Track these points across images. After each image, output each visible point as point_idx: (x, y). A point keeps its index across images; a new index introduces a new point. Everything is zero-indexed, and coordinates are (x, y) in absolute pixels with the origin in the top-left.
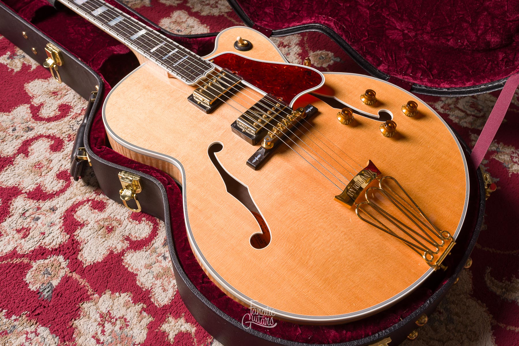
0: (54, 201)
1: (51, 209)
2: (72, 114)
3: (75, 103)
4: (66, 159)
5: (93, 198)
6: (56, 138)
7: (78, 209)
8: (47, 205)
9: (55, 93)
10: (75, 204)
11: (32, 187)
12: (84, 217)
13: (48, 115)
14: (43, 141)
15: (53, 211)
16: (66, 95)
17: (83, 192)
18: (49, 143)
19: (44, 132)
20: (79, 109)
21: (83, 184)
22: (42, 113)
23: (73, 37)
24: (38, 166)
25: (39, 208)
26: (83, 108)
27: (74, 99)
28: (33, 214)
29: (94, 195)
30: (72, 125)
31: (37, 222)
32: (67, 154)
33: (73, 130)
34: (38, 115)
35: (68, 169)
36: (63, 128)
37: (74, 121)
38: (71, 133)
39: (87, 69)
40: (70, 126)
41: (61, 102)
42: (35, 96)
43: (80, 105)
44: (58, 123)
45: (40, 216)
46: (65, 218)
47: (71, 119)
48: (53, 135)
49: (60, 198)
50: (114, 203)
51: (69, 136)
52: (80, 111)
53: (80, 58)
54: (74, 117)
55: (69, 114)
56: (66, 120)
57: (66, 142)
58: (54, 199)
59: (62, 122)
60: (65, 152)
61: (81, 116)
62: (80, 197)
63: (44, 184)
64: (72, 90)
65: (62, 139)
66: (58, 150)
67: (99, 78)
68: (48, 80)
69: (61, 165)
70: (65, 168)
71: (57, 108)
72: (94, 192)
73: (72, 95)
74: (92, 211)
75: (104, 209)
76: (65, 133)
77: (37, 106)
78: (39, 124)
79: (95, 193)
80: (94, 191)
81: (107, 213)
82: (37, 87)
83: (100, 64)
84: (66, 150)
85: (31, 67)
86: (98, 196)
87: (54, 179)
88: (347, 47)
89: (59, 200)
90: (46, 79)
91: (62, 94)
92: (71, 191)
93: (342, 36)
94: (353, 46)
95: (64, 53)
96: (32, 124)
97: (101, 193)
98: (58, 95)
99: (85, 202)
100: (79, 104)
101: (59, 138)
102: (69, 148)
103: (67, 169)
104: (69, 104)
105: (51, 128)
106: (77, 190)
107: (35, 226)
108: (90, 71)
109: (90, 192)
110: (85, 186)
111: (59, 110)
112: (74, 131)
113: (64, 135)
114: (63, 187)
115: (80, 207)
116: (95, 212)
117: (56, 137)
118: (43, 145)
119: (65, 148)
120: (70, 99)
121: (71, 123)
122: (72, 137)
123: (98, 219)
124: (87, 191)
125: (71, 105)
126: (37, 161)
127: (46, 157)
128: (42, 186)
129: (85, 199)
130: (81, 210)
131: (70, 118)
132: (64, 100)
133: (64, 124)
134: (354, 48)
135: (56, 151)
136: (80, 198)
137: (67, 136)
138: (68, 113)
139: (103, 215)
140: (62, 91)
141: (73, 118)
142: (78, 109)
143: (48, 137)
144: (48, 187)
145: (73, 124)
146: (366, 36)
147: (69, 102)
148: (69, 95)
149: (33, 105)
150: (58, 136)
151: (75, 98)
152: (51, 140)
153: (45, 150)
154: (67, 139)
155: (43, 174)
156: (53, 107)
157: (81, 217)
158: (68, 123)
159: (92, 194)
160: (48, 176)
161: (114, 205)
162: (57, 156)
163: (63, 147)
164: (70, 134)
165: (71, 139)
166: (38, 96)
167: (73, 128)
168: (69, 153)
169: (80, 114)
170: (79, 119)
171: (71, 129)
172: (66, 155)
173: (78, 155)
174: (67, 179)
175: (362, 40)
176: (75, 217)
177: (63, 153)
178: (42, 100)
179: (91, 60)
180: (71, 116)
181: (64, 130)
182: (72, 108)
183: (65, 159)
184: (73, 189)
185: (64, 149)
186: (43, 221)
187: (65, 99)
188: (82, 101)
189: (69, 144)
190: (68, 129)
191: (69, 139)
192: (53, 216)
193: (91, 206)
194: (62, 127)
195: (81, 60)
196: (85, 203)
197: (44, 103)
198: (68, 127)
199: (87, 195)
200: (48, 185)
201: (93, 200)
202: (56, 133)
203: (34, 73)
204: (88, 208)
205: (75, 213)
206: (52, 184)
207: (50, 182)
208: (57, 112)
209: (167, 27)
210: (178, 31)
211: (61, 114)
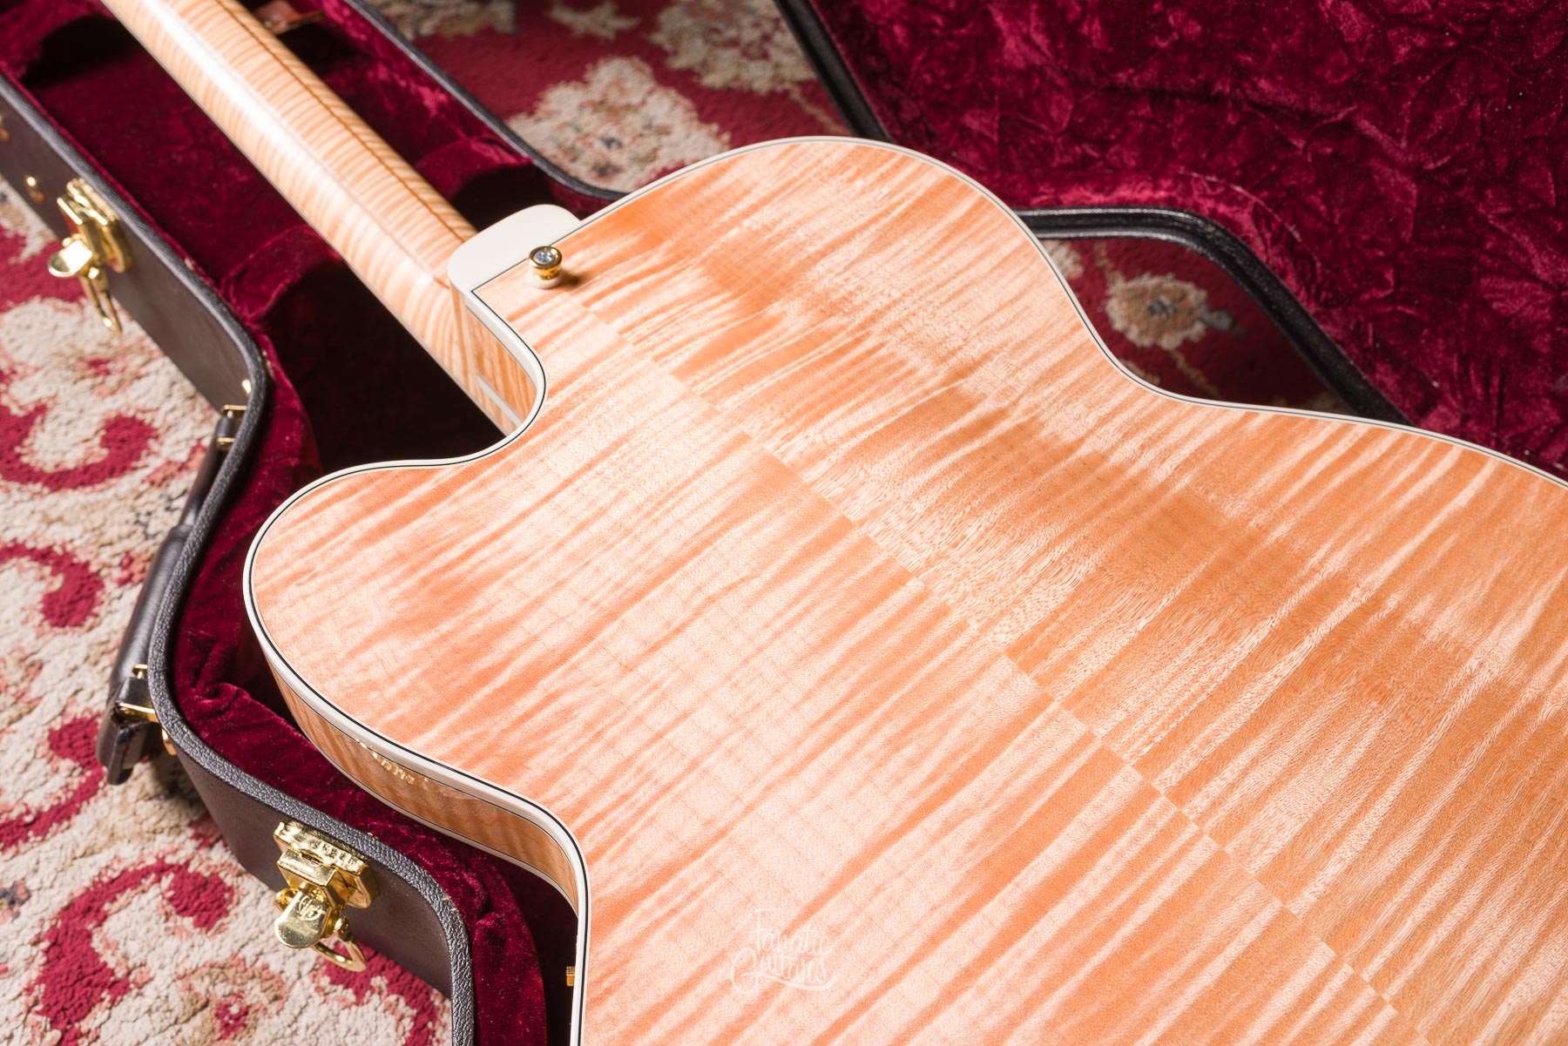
0: (19, 859)
2: (155, 463)
3: (171, 418)
4: (100, 666)
5: (179, 858)
6: (72, 565)
7: (116, 905)
9: (98, 366)
10: (105, 879)
12: (133, 948)
13: (58, 457)
14: (20, 572)
15: (12, 903)
16: (139, 377)
17: (145, 827)
18: (42, 586)
19: (29, 531)
20: (183, 445)
21: (150, 787)
22: (35, 447)
23: (180, 159)
26: (199, 440)
27: (170, 396)
29: (190, 846)
30: (143, 510)
32: (108, 641)
33: (147, 537)
34: (20, 455)
35: (99, 715)
36: (108, 523)
37: (155, 494)
38: (138, 550)
39: (214, 311)
40: (138, 515)
41: (115, 406)
42: (19, 368)
43: (188, 427)
44: (91, 497)
46: (54, 944)
47: (147, 485)
48: (64, 549)
49: (47, 845)
50: (263, 893)
51: (128, 560)
52: (187, 451)
53: (193, 257)
54: (159, 477)
55: (140, 464)
56: (125, 487)
57: (110, 587)
58: (24, 847)
59: (110, 493)
60: (101, 632)
61: (184, 473)
62: (131, 846)
64: (167, 360)
65: (97, 573)
66: (73, 620)
67: (255, 360)
68: (81, 305)
69: (76, 693)
70: (89, 706)
71: (97, 432)
72: (190, 832)
73: (164, 380)
74: (170, 924)
75: (219, 916)
76: (111, 544)
77: (21, 413)
78: (17, 497)
79: (196, 837)
80: (191, 825)
81: (229, 941)
82: (32, 330)
83: (267, 298)
84: (106, 621)
85: (26, 245)
86: (203, 852)
87: (38, 755)
88: (1300, 323)
89: (42, 857)
91: (123, 370)
92: (98, 816)
93: (1284, 275)
94: (1324, 322)
95: (130, 230)
97: (217, 841)
98: (109, 374)
99: (145, 873)
100: (185, 420)
101: (87, 565)
102: (117, 617)
103: (95, 711)
104: (147, 418)
105: (60, 519)
106: (122, 812)
108: (225, 325)
109: (176, 829)
110: (157, 796)
111: (105, 442)
112: (151, 542)
113: (105, 555)
114: (70, 795)
115: (122, 899)
116: (182, 929)
117: (75, 561)
118: (19, 592)
119: (102, 614)
120: (152, 394)
121: (142, 501)
122: (136, 567)
123: (188, 964)
124: (164, 824)
125: (156, 425)
127: (21, 650)
129: (151, 861)
130: (123, 914)
131: (143, 482)
132: (128, 402)
133: (113, 505)
134: (1328, 330)
135: (64, 626)
136: (129, 855)
137: (117, 561)
138: (138, 458)
139: (210, 948)
140: (129, 357)
141: (152, 483)
142: (178, 443)
143: (43, 556)
144: (8, 789)
145: (150, 508)
146: (1383, 285)
147: (149, 411)
148: (152, 378)
149: (7, 410)
150: (81, 557)
151: (175, 395)
152: (54, 574)
153: (24, 615)
154: (117, 573)
156: (81, 424)
157: (121, 946)
158: (130, 502)
159: (182, 837)
160: (15, 737)
161: (264, 902)
162: (64, 648)
163: (96, 610)
164: (133, 554)
165: (131, 575)
166: (29, 372)
167: (146, 525)
169: (183, 467)
170: (174, 487)
171: (140, 529)
172: (103, 648)
173: (127, 700)
174: (89, 761)
175: (1366, 297)
176: (96, 944)
177: (92, 634)
178: (43, 392)
179: (232, 274)
180: (146, 471)
181: (111, 533)
182: (156, 438)
183: (96, 663)
184: (106, 808)
185: (96, 616)
187: (133, 395)
188: (196, 410)
189: (120, 598)
190: (125, 530)
191: (125, 574)
192: (7, 927)
193: (171, 900)
194: (105, 520)
195: (196, 270)
196: (146, 882)
197: (50, 405)
198: (127, 522)
199: (162, 843)
200: (11, 778)
201: (180, 869)
202: (77, 543)
203: (32, 271)
204: (154, 904)
205: (100, 924)
206: (24, 776)
207: (19, 767)
208: (96, 449)
209: (566, 124)
210: (609, 142)
211: (110, 457)
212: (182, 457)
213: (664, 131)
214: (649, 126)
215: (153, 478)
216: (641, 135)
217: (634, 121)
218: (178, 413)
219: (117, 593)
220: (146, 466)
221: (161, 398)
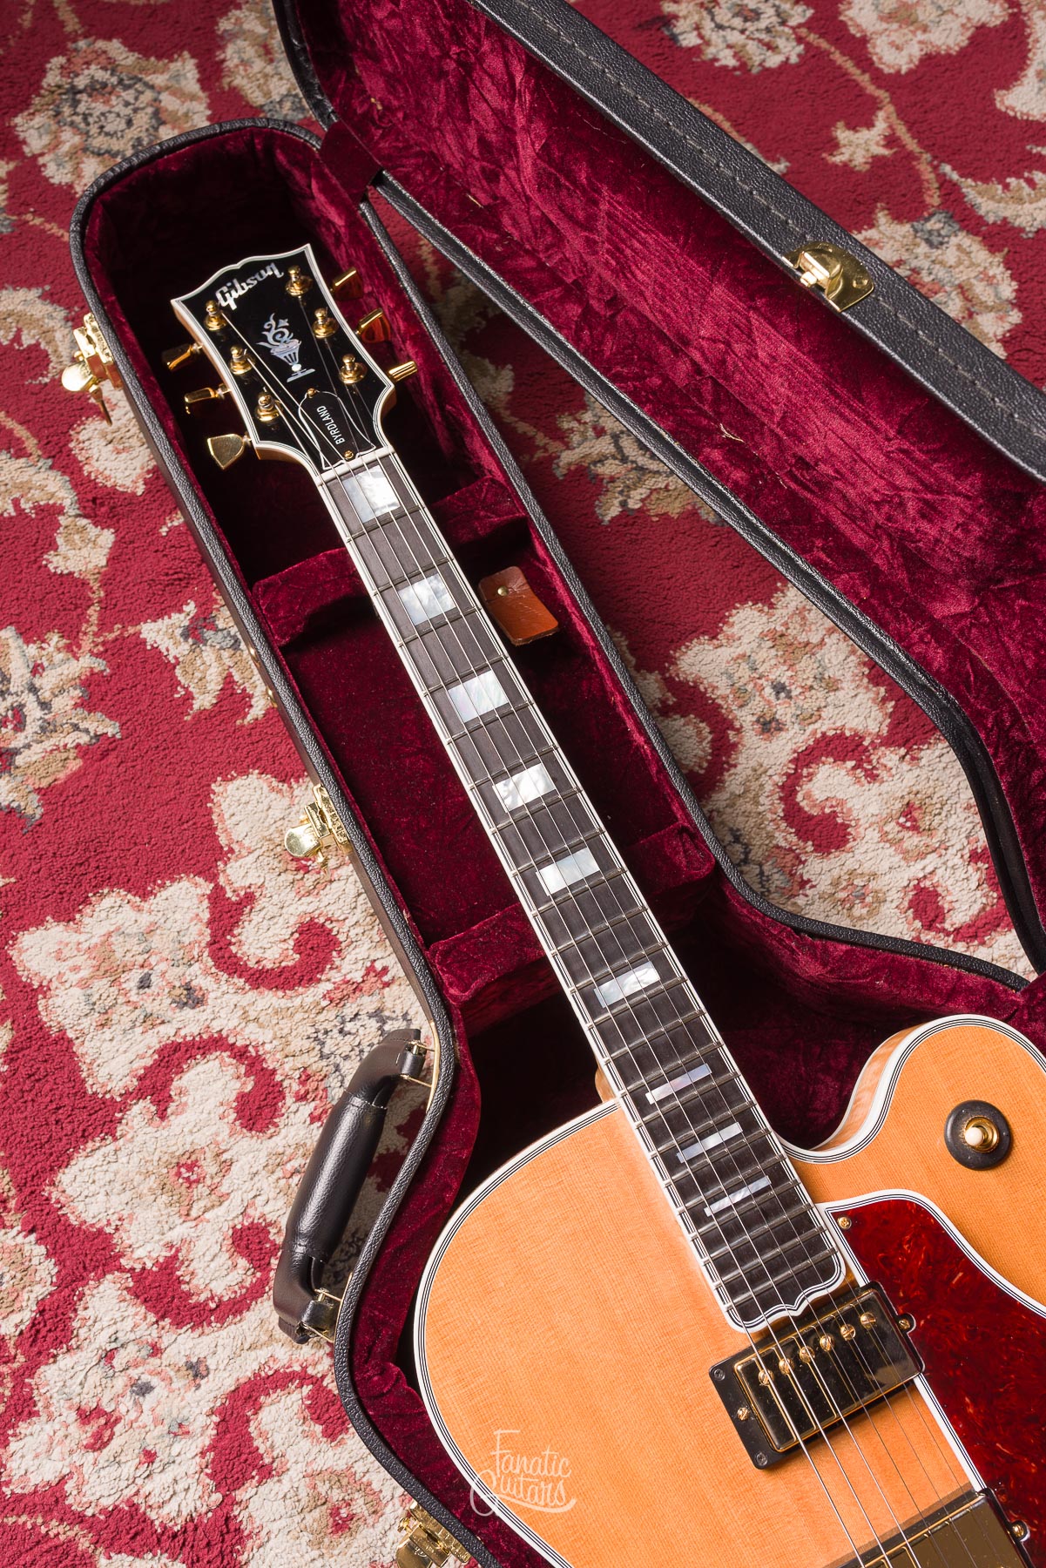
0: (204, 1338)
1: (190, 1366)
2: (336, 977)
3: (353, 932)
4: (275, 1176)
5: (317, 1372)
6: (263, 1069)
7: (269, 1400)
8: (183, 1344)
9: (298, 860)
10: (263, 1374)
11: (154, 1255)
12: (277, 1439)
13: (259, 953)
14: (222, 1063)
15: (196, 1376)
16: (331, 882)
18: (238, 1085)
19: (231, 1025)
20: (359, 965)
22: (243, 938)
24: (186, 1169)
25: (156, 1351)
26: (373, 962)
27: (354, 909)
28: (136, 1366)
29: (326, 1363)
30: (322, 1028)
31: (141, 1399)
32: (284, 1154)
33: (322, 1057)
34: (230, 943)
35: (270, 1224)
36: (294, 1033)
37: (331, 1014)
38: (314, 1067)
40: (317, 1031)
41: (310, 909)
42: (235, 847)
43: (366, 946)
44: (284, 1003)
45: (155, 1381)
46: (223, 1420)
47: (327, 1002)
48: (257, 1051)
49: (223, 1333)
51: (305, 1077)
52: (363, 972)
54: (337, 994)
55: (323, 978)
56: (311, 1000)
57: (289, 1100)
58: (207, 1330)
59: (297, 1001)
60: (278, 1143)
61: (358, 996)
63: (191, 1257)
65: (281, 1083)
66: (258, 1126)
68: (291, 787)
69: (255, 1196)
70: (267, 1209)
71: (292, 934)
72: (327, 1347)
73: (350, 890)
74: (306, 1428)
75: (341, 1432)
76: (293, 1056)
77: (234, 899)
78: (224, 987)
79: (331, 1357)
81: (346, 1455)
82: (250, 807)
84: (283, 1133)
85: (251, 706)
87: (224, 1249)
89: (221, 1342)
90: (284, 781)
92: (262, 1315)
96: (202, 975)
98: (308, 872)
99: (291, 1377)
100: (364, 938)
101: (274, 1072)
102: (292, 1131)
103: (268, 1217)
104: (335, 928)
105: (256, 1020)
107: (132, 1415)
109: (317, 1345)
111: (298, 947)
112: (324, 1063)
113: (290, 1064)
114: (244, 1291)
115: (273, 1396)
116: (314, 1435)
117: (265, 1065)
118: (220, 1084)
119: (281, 1125)
120: (340, 903)
121: (321, 1017)
122: (311, 1085)
123: (315, 1466)
125: (341, 938)
126: (188, 1147)
127: (218, 1144)
128: (182, 1263)
129: (297, 1367)
130: (273, 1409)
131: (324, 997)
132: (322, 905)
133: (299, 1016)
135: (251, 1130)
136: (281, 1357)
137: (297, 1074)
138: (322, 972)
139: (332, 1457)
141: (331, 1001)
142: (356, 961)
143: (240, 1054)
144: (200, 1273)
145: (328, 1026)
147: (336, 921)
148: (341, 886)
149: (222, 888)
150: (270, 1064)
151: (359, 908)
152: (247, 1074)
153: (222, 1109)
154: (295, 1087)
155: (194, 1213)
156: (281, 920)
157: (269, 1436)
158: (312, 1016)
159: (321, 1352)
160: (208, 1227)
162: (250, 1151)
163: (276, 1120)
164: (309, 1071)
165: (307, 1092)
166: (244, 852)
167: (322, 1045)
168: (289, 1151)
169: (358, 988)
170: (349, 1011)
171: (318, 1048)
172: (279, 1160)
174: (260, 1263)
176: (252, 1428)
177: (271, 1143)
178: (253, 879)
180: (330, 986)
181: (295, 1045)
182: (339, 952)
183: (273, 1172)
184: (268, 1311)
185: (276, 1126)
186: (159, 1403)
187: (325, 901)
188: (376, 928)
189: (295, 1113)
190: (307, 1044)
191: (302, 1090)
192: (191, 1395)
193: (308, 1407)
194: (291, 1030)
195: (411, 926)
196: (292, 1386)
197: (257, 894)
198: (308, 1036)
199: (306, 1353)
200: (202, 1265)
201: (317, 1382)
202: (268, 1047)
203: (254, 738)
204: (296, 1408)
205: (256, 1413)
206: (213, 1265)
207: (208, 1258)
208: (291, 952)
209: (744, 655)
210: (779, 688)
211: (300, 963)
212: (357, 976)
213: (832, 686)
214: (820, 678)
215: (332, 995)
216: (811, 688)
217: (807, 668)
218: (359, 930)
219: (294, 1108)
220: (329, 980)
221: (346, 909)
